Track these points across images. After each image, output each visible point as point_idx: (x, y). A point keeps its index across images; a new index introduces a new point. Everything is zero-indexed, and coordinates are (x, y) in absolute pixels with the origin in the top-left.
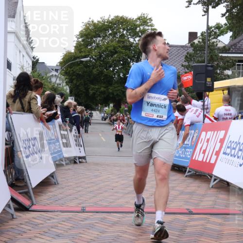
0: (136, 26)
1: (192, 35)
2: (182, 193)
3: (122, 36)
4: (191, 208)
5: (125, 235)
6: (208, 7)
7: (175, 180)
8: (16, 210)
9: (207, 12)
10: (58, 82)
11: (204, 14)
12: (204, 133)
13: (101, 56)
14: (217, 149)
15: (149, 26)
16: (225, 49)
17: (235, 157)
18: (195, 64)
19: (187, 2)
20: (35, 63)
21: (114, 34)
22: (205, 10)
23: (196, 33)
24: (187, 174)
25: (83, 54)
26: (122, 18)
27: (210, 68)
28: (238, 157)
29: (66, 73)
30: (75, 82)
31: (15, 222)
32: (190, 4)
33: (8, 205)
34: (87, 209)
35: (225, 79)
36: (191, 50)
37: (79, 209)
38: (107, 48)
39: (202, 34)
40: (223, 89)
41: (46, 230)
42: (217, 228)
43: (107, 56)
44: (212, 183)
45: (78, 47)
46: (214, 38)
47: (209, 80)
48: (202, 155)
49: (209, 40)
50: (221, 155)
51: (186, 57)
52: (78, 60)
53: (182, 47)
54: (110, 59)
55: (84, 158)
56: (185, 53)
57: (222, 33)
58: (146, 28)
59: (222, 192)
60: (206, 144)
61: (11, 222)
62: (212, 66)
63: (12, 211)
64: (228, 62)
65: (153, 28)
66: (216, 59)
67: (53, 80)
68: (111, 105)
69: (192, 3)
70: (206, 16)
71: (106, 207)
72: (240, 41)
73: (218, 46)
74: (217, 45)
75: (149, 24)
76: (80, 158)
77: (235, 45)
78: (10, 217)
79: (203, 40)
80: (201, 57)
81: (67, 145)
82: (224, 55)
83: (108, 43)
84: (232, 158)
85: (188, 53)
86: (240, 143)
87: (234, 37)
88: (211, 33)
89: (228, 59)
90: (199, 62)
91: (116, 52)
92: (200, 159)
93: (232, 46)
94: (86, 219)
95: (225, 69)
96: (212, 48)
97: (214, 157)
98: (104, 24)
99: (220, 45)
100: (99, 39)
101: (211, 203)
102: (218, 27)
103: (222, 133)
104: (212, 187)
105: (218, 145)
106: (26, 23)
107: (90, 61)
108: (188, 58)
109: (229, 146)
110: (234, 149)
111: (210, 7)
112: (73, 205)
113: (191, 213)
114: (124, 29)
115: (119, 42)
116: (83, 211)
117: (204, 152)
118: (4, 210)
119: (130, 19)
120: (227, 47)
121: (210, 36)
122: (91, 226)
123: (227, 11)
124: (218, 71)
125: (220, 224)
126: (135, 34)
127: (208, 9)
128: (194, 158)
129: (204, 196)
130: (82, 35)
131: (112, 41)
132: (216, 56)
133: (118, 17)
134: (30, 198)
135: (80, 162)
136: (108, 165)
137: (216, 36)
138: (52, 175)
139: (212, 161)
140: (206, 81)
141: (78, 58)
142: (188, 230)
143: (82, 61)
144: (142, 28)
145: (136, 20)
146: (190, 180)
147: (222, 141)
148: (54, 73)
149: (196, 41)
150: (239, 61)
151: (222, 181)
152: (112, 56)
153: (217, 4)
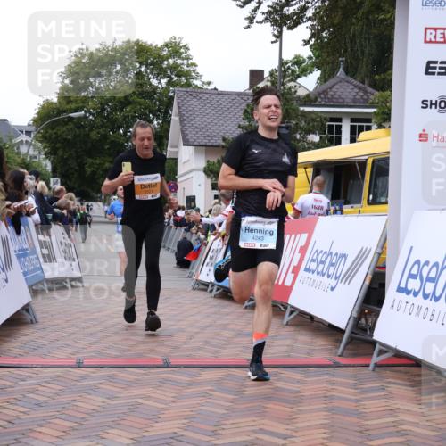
0: (162, 59)
1: (256, 75)
2: (239, 334)
3: (139, 75)
6: (281, 28)
7: (228, 314)
9: (279, 36)
10: (31, 152)
11: (274, 39)
13: (103, 110)
14: (295, 263)
15: (183, 59)
16: (309, 100)
17: (323, 275)
19: (246, 19)
22: (276, 33)
23: (262, 72)
25: (73, 106)
27: (284, 131)
29: (45, 138)
30: (60, 152)
32: (252, 23)
34: (85, 362)
35: (309, 149)
37: (73, 362)
39: (271, 74)
40: (305, 165)
41: (19, 396)
42: (293, 386)
43: (114, 109)
44: (287, 318)
46: (292, 80)
49: (283, 84)
50: (302, 273)
51: (246, 111)
52: (64, 116)
53: (239, 94)
54: (119, 115)
55: (79, 279)
56: (244, 106)
57: (304, 72)
58: (179, 61)
59: (304, 332)
62: (287, 128)
64: (313, 120)
65: (190, 61)
66: (293, 115)
67: (24, 149)
69: (255, 20)
70: (278, 43)
72: (333, 86)
73: (298, 93)
74: (296, 92)
75: (184, 55)
76: (72, 279)
77: (325, 92)
79: (273, 83)
81: (49, 258)
82: (307, 109)
84: (319, 278)
85: (248, 106)
86: (331, 254)
87: (323, 79)
88: (285, 71)
89: (314, 116)
91: (129, 103)
93: (320, 94)
94: (83, 378)
95: (309, 132)
96: (288, 96)
97: (290, 276)
99: (301, 92)
101: (284, 349)
102: (298, 61)
103: (304, 236)
104: (287, 324)
105: (298, 256)
107: (85, 117)
108: (249, 113)
109: (315, 257)
110: (323, 262)
111: (285, 28)
112: (62, 355)
114: (141, 64)
116: (79, 365)
119: (151, 45)
120: (312, 97)
121: (285, 77)
122: (93, 390)
123: (313, 36)
124: (298, 136)
125: (299, 382)
126: (161, 73)
127: (280, 33)
129: (273, 337)
130: (70, 72)
132: (293, 110)
133: (128, 42)
135: (72, 287)
137: (295, 77)
138: (26, 308)
139: (288, 283)
141: (65, 112)
142: (248, 392)
143: (71, 119)
144: (171, 61)
145: (162, 48)
146: (251, 314)
147: (303, 250)
148: (24, 138)
149: (261, 85)
150: (332, 120)
151: (302, 313)
152: (122, 110)
153: (296, 24)
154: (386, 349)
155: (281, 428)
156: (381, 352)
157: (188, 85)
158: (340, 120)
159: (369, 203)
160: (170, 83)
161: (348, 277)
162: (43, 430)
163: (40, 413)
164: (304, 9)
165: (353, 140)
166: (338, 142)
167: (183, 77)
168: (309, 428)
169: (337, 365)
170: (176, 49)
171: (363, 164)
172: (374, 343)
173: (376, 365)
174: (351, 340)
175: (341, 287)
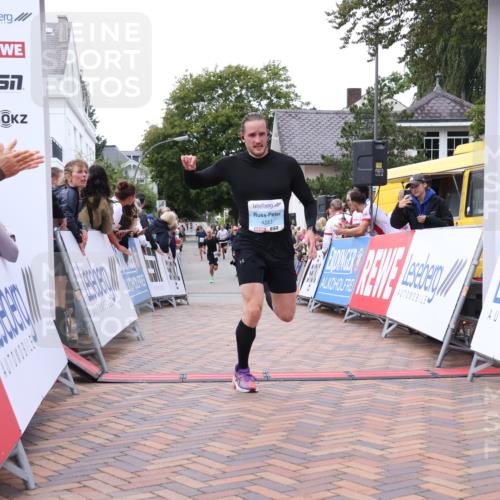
0: (262, 82)
1: (354, 94)
2: (338, 347)
3: (240, 98)
4: (353, 370)
5: (248, 416)
6: (377, 46)
7: (327, 328)
8: (77, 381)
9: (375, 54)
10: (138, 176)
11: (370, 58)
12: (372, 252)
13: (206, 133)
14: (393, 276)
15: (282, 81)
16: (406, 116)
17: (420, 288)
18: (359, 141)
19: (341, 39)
20: (101, 147)
21: (226, 96)
22: (372, 51)
23: (359, 90)
24: (346, 317)
25: (178, 130)
26: (237, 68)
27: (382, 147)
28: (426, 288)
29: (151, 163)
30: (166, 175)
31: (75, 400)
32: (347, 43)
33: (64, 375)
34: (189, 377)
35: (406, 163)
36: (351, 119)
37: (177, 378)
38: (216, 118)
39: (368, 92)
40: (402, 180)
41: (125, 411)
42: (391, 398)
43: (217, 131)
44: (386, 331)
45: (169, 118)
46: (388, 97)
47: (379, 165)
48: (369, 287)
49: (380, 101)
50: (399, 286)
51: (344, 129)
52: (169, 140)
53: (337, 113)
54: (221, 138)
55: (184, 297)
56: (342, 124)
57: (401, 88)
58: (278, 83)
59: (401, 344)
60: (374, 269)
61: (70, 401)
62: (383, 144)
63: (71, 383)
64: (411, 135)
65: (289, 83)
66: (391, 131)
67: (131, 174)
68: (226, 211)
69: (350, 41)
70: (374, 62)
71: (218, 372)
72: (429, 101)
73: (395, 110)
74: (392, 108)
75: (283, 77)
76: (177, 297)
77: (421, 108)
78: (69, 392)
79: (370, 101)
80: (367, 128)
81: (156, 277)
82: (404, 125)
83: (216, 111)
84: (416, 290)
85: (345, 123)
86: (428, 266)
87: (420, 95)
88: (382, 89)
89: (411, 131)
90: (364, 137)
91: (231, 125)
92: (367, 293)
93: (416, 110)
94: (186, 393)
95: (406, 147)
96: (384, 113)
97: (388, 290)
98: (209, 80)
99: (398, 109)
100: (202, 104)
101: (383, 361)
102: (395, 78)
103: (401, 251)
104: (386, 337)
105: (395, 270)
106: (82, 82)
107: (189, 141)
108: (347, 131)
109: (412, 270)
110: (420, 275)
111: (380, 47)
112: (166, 371)
113: (352, 378)
114: (242, 88)
115: (235, 108)
116: (183, 381)
117: (373, 282)
118: (58, 381)
119: (251, 69)
120: (409, 112)
121: (381, 94)
122: (195, 404)
123: (407, 53)
124: (396, 152)
125: (396, 393)
126: (261, 95)
127: (376, 51)
128: (357, 292)
129: (372, 350)
130: (175, 98)
131: (224, 107)
132: (391, 126)
133: (230, 67)
134: (99, 363)
135: (178, 304)
136: (221, 307)
137: (391, 93)
138: (133, 326)
139: (386, 296)
140: (374, 167)
141: (170, 136)
142: (347, 404)
143: (176, 143)
144: (271, 83)
145: (261, 72)
146: (352, 327)
147: (400, 264)
148: (132, 162)
149: (359, 104)
150: (429, 134)
151: (401, 326)
152: (224, 132)
153: (391, 42)
154: (483, 360)
155: (378, 440)
156: (479, 363)
157: (287, 105)
158: (437, 134)
159: (467, 215)
160: (270, 105)
161: (444, 289)
162: (147, 443)
163: (145, 427)
164: (399, 27)
165: (450, 153)
166: (436, 156)
167: (282, 99)
168: (406, 438)
169: (434, 376)
170: (275, 72)
171: (460, 177)
172: (472, 354)
173: (474, 375)
174: (449, 352)
175: (438, 298)
